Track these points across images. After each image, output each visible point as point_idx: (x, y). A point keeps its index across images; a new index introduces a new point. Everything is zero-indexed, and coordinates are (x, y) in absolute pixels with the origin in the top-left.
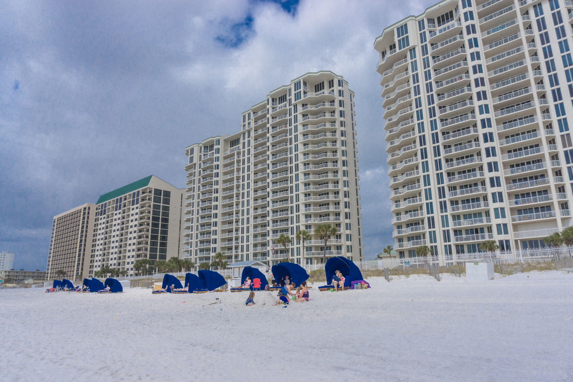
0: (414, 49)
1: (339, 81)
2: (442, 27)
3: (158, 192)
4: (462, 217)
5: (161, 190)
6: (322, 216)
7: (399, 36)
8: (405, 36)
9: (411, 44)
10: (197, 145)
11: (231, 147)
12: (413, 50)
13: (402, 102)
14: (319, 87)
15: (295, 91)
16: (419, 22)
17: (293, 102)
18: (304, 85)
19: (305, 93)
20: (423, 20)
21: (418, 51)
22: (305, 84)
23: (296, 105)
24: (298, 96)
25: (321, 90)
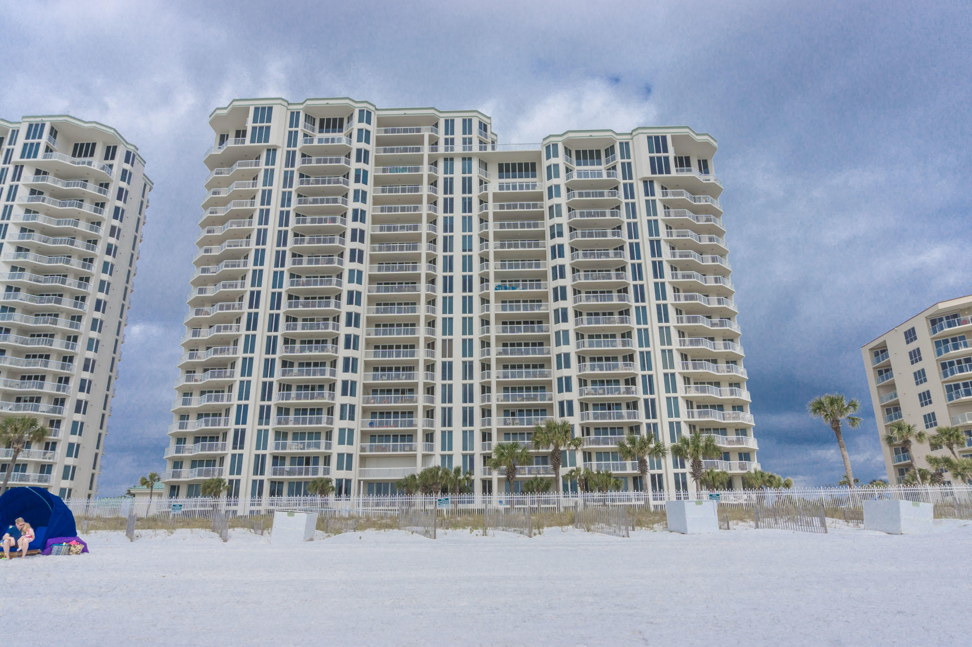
0: (275, 150)
1: (128, 154)
2: (325, 135)
4: (290, 436)
6: (22, 400)
7: (255, 121)
8: (265, 124)
9: (273, 141)
12: (272, 151)
13: (234, 227)
14: (83, 149)
15: (27, 137)
16: (292, 113)
17: (16, 157)
18: (51, 134)
19: (48, 149)
20: (298, 113)
21: (281, 157)
22: (54, 133)
23: (22, 166)
24: (30, 151)
25: (86, 156)
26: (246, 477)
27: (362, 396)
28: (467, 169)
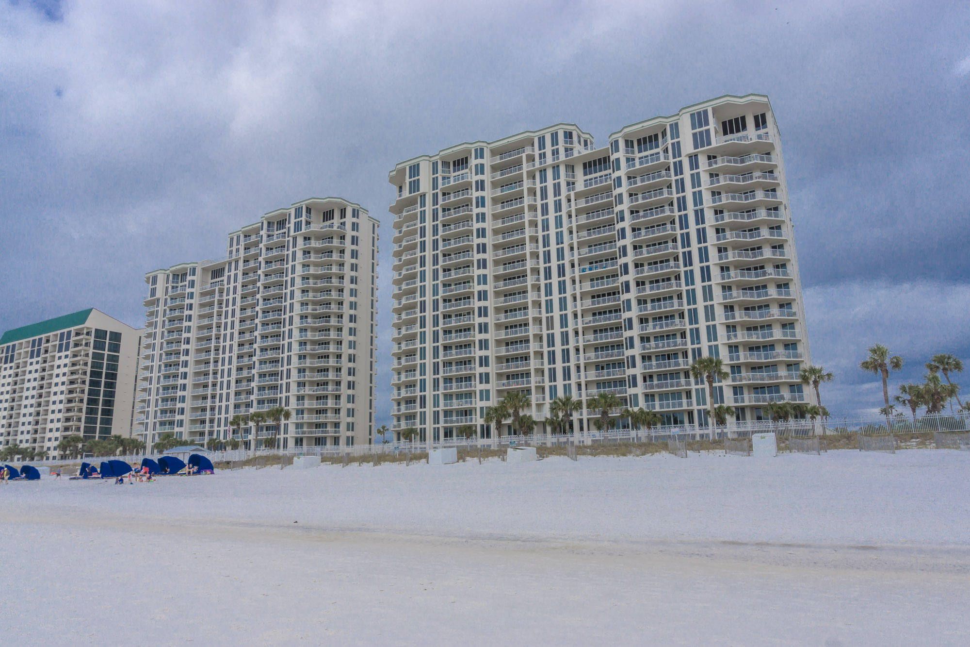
0: (425, 195)
1: (354, 210)
2: (457, 173)
3: (100, 334)
4: (454, 397)
5: (106, 331)
6: (320, 385)
7: (410, 177)
8: (416, 178)
9: (422, 190)
10: (163, 272)
11: (212, 279)
12: (423, 196)
13: (409, 257)
14: (328, 215)
15: (295, 218)
16: (433, 163)
17: (292, 233)
18: (307, 212)
19: (308, 223)
20: (437, 162)
21: (429, 200)
22: (309, 210)
23: (296, 237)
24: (298, 227)
25: (330, 220)
26: (429, 426)
27: (494, 365)
28: (556, 175)
